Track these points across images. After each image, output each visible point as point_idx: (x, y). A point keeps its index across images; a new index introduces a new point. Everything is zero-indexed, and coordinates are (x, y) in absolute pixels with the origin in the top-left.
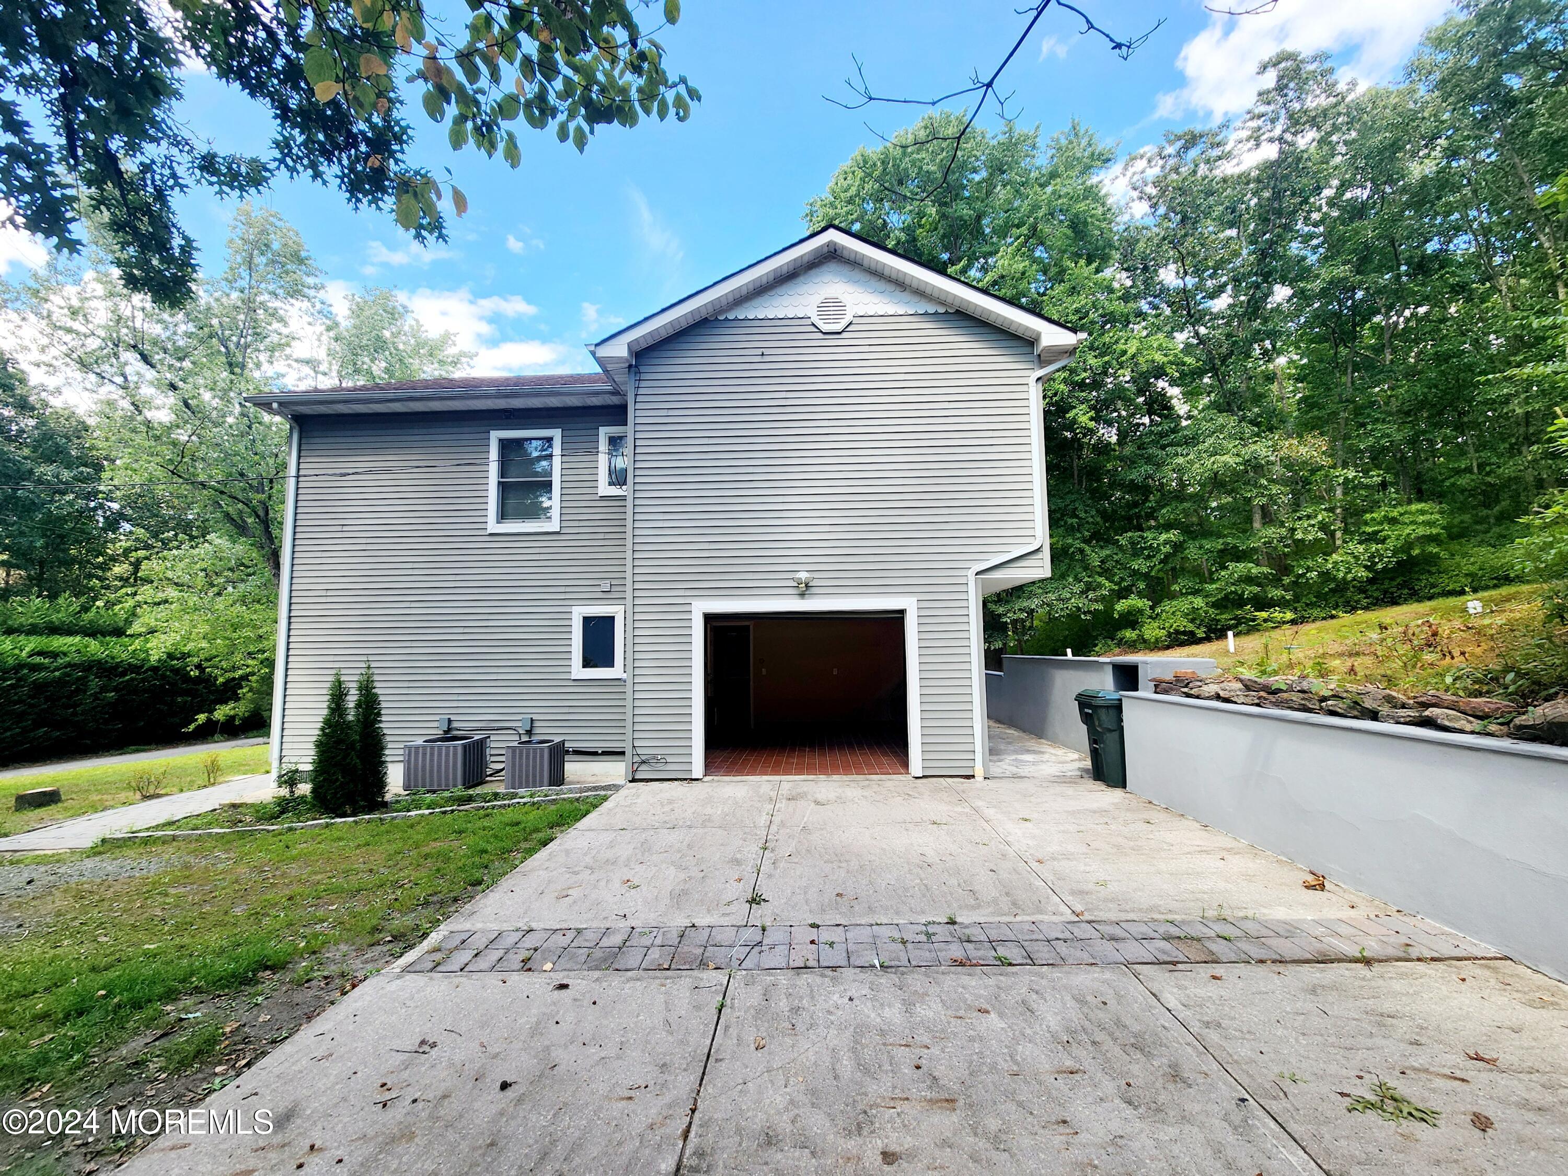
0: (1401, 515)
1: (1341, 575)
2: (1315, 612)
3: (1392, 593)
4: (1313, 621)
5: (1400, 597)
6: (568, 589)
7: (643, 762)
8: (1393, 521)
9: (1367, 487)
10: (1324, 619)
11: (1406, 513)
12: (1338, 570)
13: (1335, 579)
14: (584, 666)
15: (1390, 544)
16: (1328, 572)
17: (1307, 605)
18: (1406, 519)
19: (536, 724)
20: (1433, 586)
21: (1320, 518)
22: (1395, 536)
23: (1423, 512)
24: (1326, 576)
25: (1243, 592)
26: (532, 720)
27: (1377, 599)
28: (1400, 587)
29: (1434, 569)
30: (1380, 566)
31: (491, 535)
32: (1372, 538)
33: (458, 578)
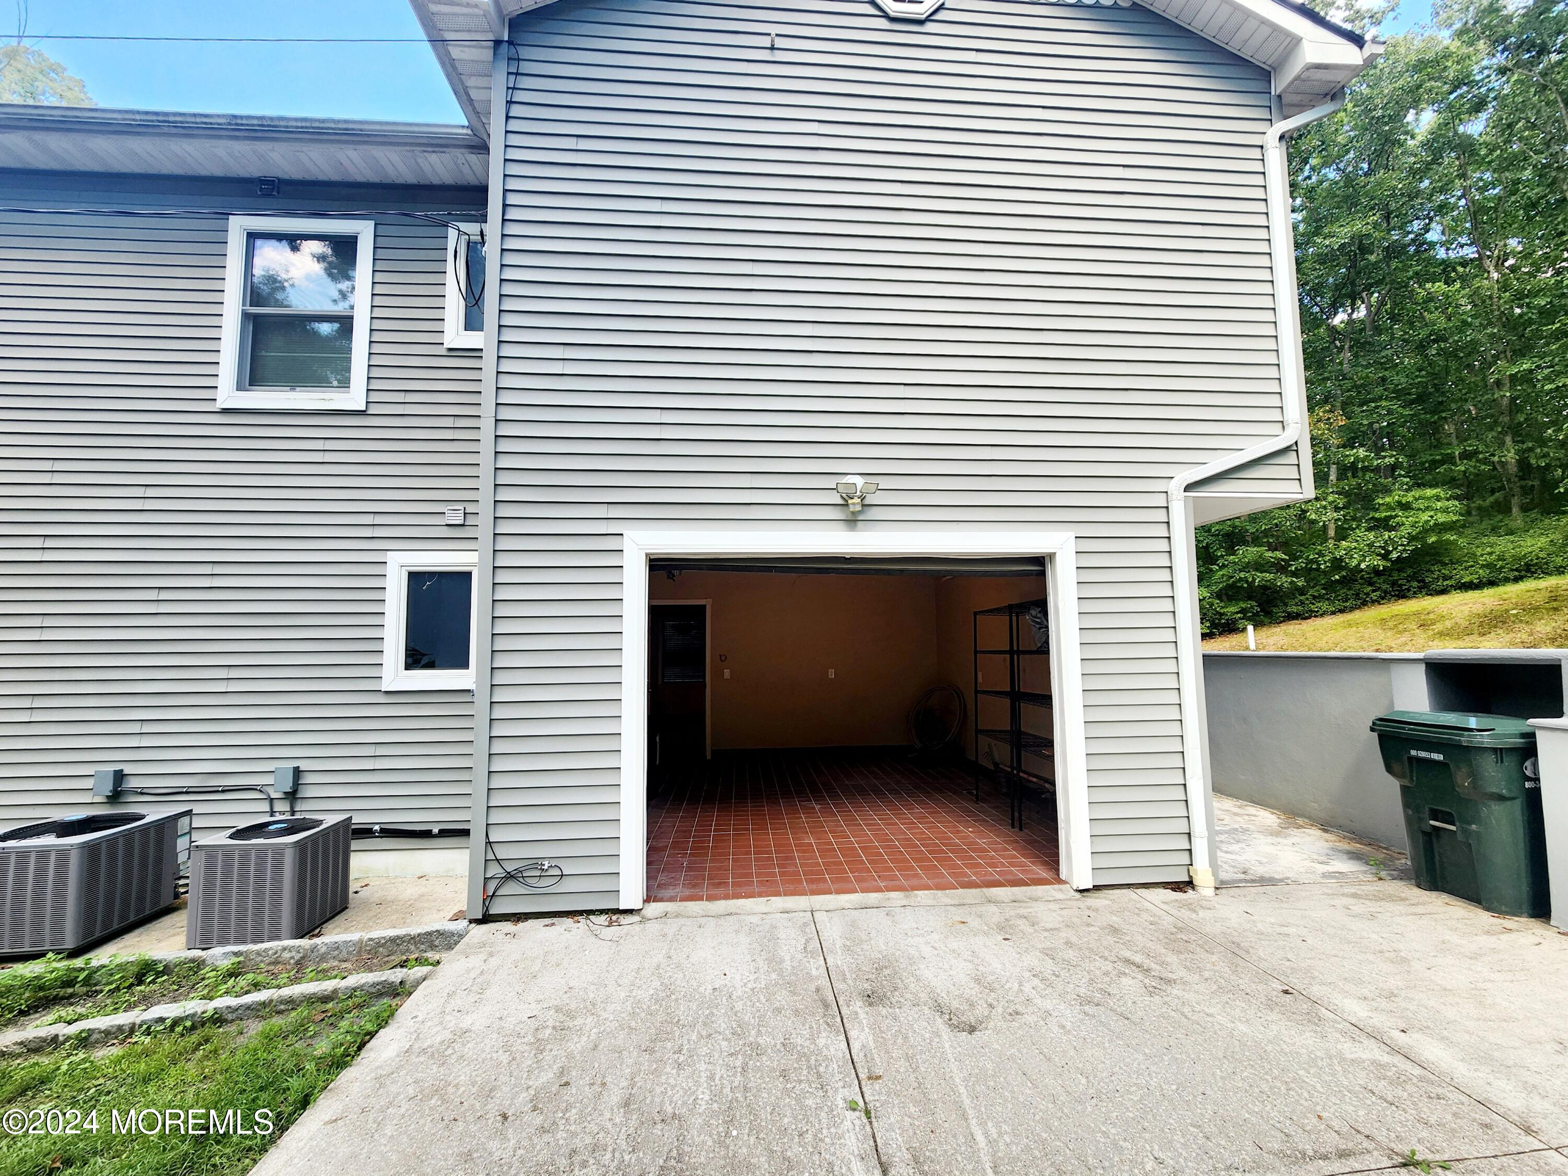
0: (1416, 499)
1: (1354, 563)
2: (1324, 606)
3: (1400, 586)
4: (1322, 615)
5: (1409, 590)
6: (379, 520)
7: (510, 877)
8: (1406, 507)
9: (1377, 469)
10: (1333, 613)
11: (1420, 498)
12: (1352, 557)
13: (1346, 568)
14: (408, 667)
15: (1404, 531)
16: (1341, 559)
17: (1314, 597)
18: (1421, 504)
19: (308, 779)
20: (1445, 578)
21: (1330, 498)
22: (1408, 523)
23: (1438, 499)
24: (1337, 564)
25: (1254, 580)
26: (297, 772)
27: (1386, 592)
28: (1409, 579)
29: (1447, 560)
30: (1394, 555)
31: (226, 411)
32: (1384, 524)
33: (151, 492)
